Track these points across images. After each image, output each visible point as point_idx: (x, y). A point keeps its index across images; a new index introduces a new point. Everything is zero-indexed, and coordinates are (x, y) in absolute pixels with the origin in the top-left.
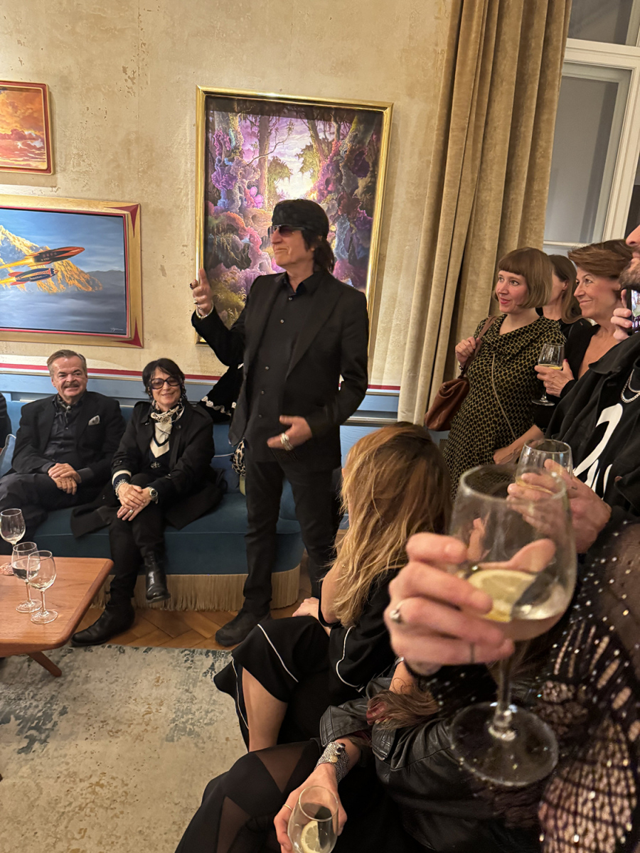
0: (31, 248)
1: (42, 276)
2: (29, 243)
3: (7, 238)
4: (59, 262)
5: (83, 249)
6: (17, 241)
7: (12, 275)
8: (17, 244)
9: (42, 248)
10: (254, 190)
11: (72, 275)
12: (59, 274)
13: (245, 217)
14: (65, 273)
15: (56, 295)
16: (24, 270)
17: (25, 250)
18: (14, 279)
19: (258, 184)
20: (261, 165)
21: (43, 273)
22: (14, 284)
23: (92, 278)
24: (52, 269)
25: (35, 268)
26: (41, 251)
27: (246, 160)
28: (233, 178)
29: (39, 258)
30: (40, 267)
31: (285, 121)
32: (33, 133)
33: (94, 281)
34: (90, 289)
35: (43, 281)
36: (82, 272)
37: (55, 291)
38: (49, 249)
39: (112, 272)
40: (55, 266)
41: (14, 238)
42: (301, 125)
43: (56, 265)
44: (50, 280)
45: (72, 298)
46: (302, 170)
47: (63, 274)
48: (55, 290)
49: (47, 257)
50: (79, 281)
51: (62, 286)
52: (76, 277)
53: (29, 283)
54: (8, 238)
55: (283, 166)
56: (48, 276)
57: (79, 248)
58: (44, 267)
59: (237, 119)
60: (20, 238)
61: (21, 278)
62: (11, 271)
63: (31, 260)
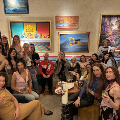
0: (75, 39)
1: (76, 43)
5: (82, 39)
10: (108, 28)
11: (80, 43)
13: (107, 32)
19: (109, 28)
20: (109, 25)
23: (83, 43)
27: (107, 24)
28: (105, 27)
29: (75, 41)
31: (114, 18)
32: (76, 23)
38: (77, 39)
39: (86, 42)
42: (116, 18)
43: (78, 42)
46: (116, 25)
48: (77, 45)
54: (72, 38)
55: (113, 24)
59: (106, 18)
61: (73, 44)
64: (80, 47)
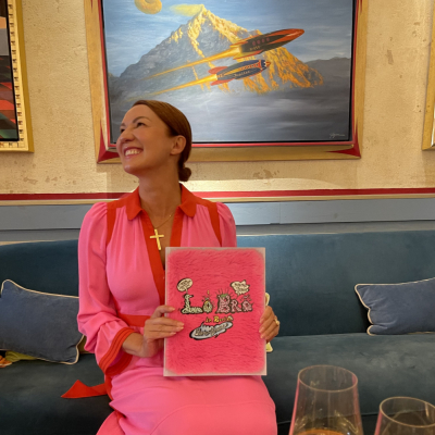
0: (238, 33)
1: (248, 69)
2: (235, 27)
3: (208, 22)
4: (272, 51)
5: (302, 32)
6: (221, 25)
7: (212, 71)
8: (221, 28)
9: (252, 33)
11: (287, 68)
12: (271, 67)
14: (279, 65)
15: (265, 95)
16: (228, 63)
17: (230, 36)
18: (215, 77)
21: (253, 66)
22: (215, 83)
23: (311, 71)
24: (263, 61)
25: (242, 60)
26: (251, 36)
30: (248, 59)
33: (313, 74)
34: (309, 84)
35: (251, 77)
36: (300, 62)
37: (265, 90)
38: (261, 34)
39: (336, 60)
40: (266, 56)
41: (217, 21)
43: (269, 55)
44: (259, 76)
45: (287, 98)
47: (276, 67)
48: (265, 87)
49: (257, 45)
50: (295, 75)
51: (274, 82)
52: (292, 69)
53: (234, 81)
54: (210, 22)
56: (257, 71)
57: (297, 30)
58: (253, 58)
60: (224, 20)
61: (224, 75)
62: (212, 67)
63: (237, 50)
64: (284, 105)
